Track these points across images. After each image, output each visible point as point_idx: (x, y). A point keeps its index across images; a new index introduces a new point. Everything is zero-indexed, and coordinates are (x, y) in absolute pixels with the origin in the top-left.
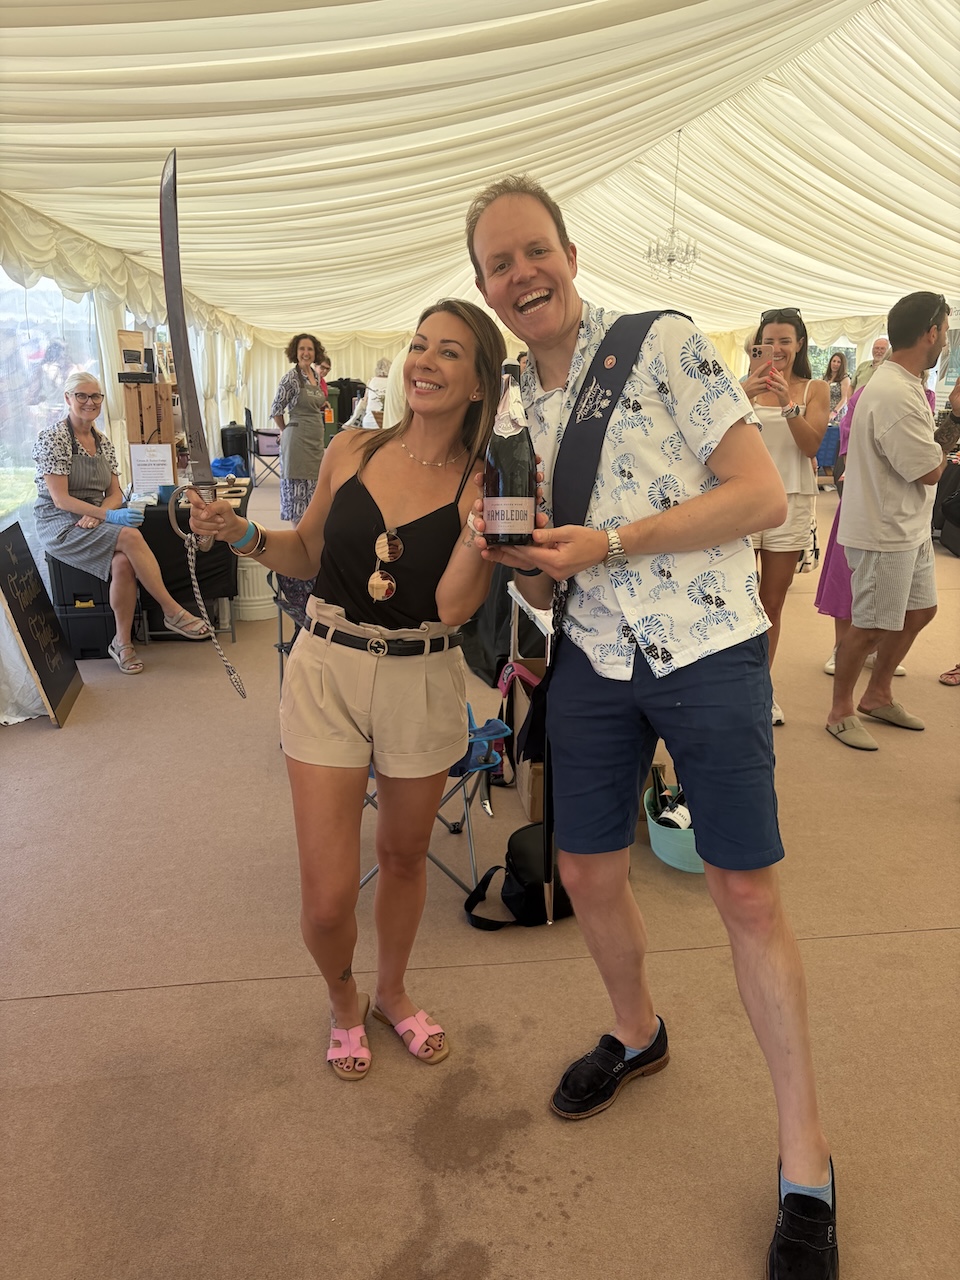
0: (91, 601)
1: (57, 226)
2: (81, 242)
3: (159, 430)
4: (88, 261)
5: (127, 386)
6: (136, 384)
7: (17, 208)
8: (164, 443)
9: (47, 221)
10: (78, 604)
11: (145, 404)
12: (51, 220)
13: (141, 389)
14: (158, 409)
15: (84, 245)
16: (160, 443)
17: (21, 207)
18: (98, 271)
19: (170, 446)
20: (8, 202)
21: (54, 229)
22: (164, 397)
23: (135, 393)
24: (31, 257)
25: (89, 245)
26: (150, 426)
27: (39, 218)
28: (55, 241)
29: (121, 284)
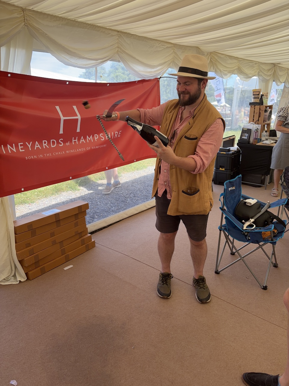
0: (224, 169)
1: (241, 59)
2: (253, 63)
3: (258, 120)
4: (254, 68)
5: (251, 106)
6: (254, 106)
7: (222, 56)
8: (259, 124)
9: (236, 58)
10: (221, 169)
11: (255, 112)
12: (238, 58)
13: (255, 107)
14: (260, 113)
15: (253, 64)
16: (258, 124)
17: (224, 56)
18: (258, 71)
19: (261, 125)
20: (220, 55)
21: (239, 60)
22: (262, 110)
23: (253, 108)
24: (225, 70)
25: (256, 64)
26: (256, 118)
27: (233, 58)
28: (238, 64)
29: (269, 74)
